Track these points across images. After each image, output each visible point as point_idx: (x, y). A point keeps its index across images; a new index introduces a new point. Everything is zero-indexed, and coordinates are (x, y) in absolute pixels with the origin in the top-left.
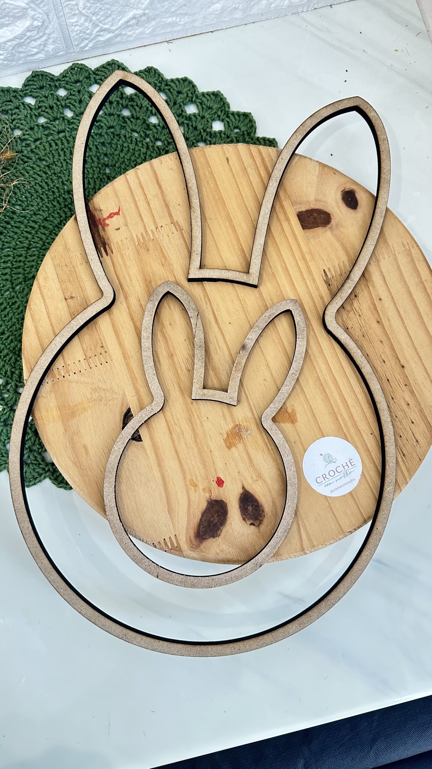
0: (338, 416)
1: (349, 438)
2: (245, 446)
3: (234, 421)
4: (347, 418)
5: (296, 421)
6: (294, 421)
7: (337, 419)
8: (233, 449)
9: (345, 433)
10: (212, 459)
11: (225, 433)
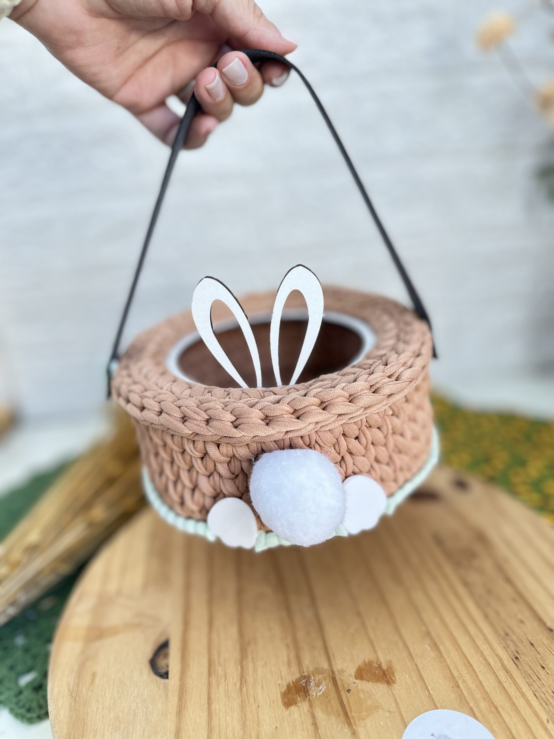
0: (460, 683)
1: (478, 715)
2: (311, 706)
3: (301, 670)
4: (473, 686)
5: (394, 682)
6: (391, 681)
7: (458, 687)
8: (293, 708)
9: (471, 708)
10: (258, 717)
11: (285, 684)
